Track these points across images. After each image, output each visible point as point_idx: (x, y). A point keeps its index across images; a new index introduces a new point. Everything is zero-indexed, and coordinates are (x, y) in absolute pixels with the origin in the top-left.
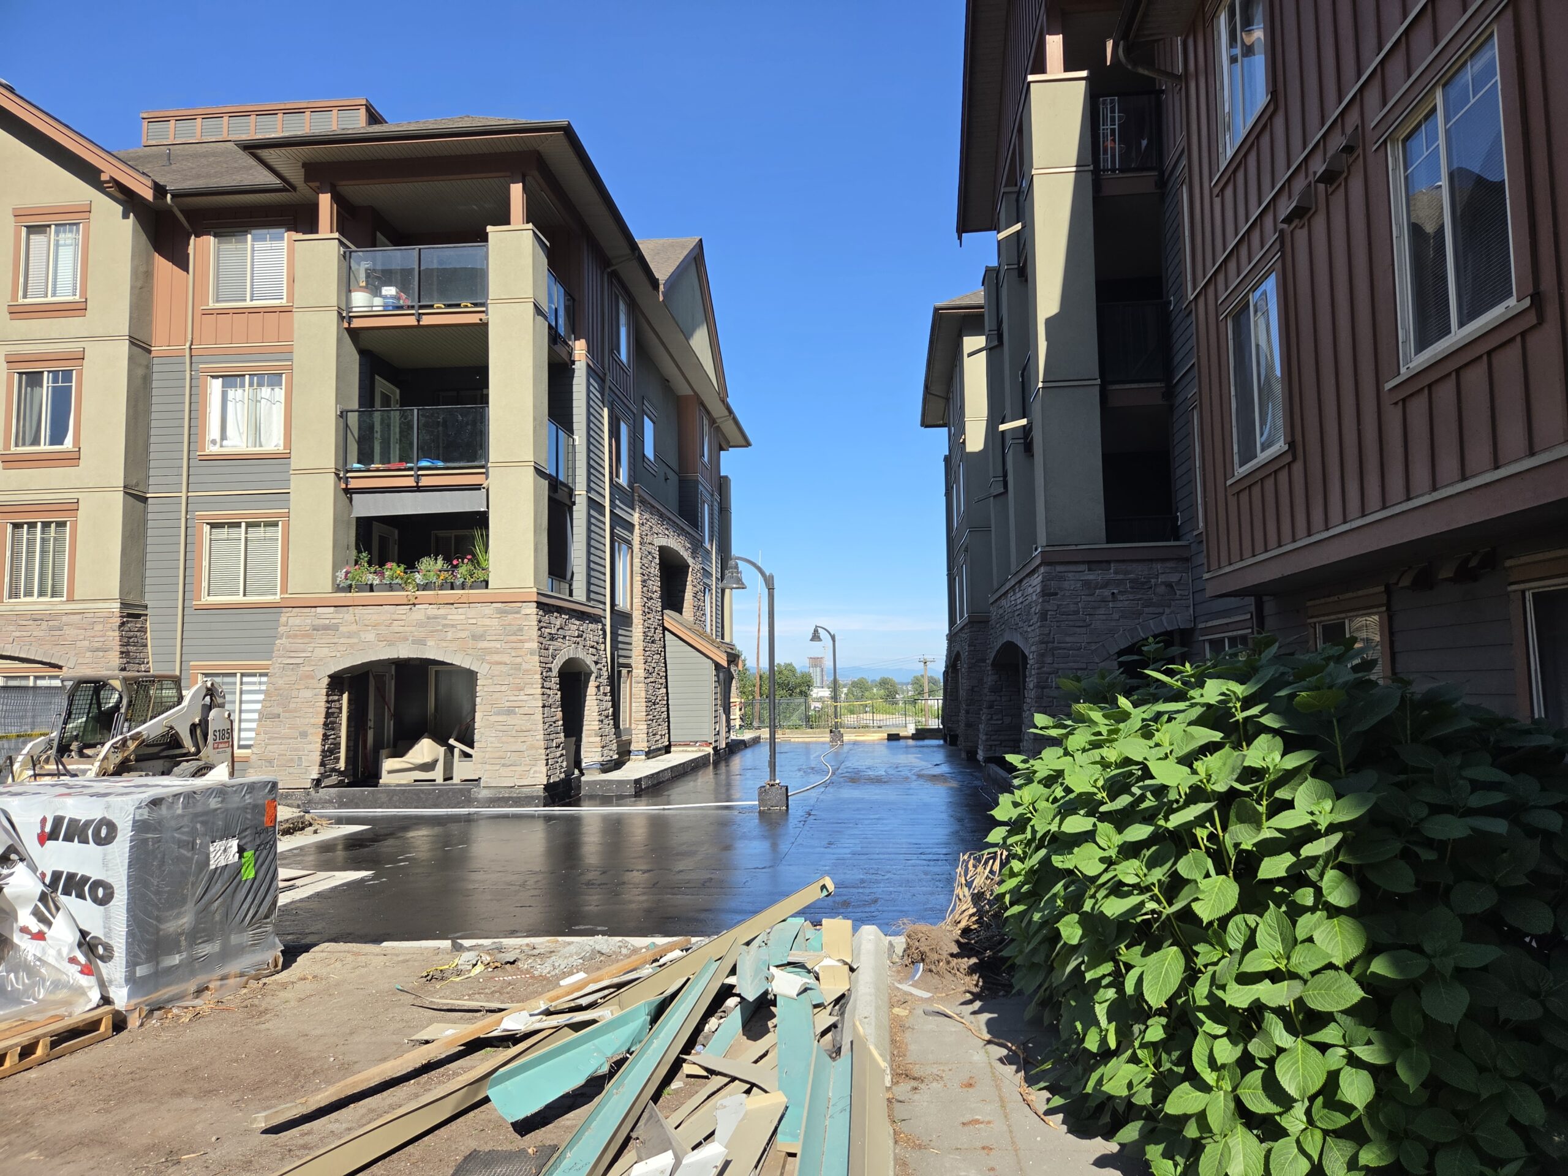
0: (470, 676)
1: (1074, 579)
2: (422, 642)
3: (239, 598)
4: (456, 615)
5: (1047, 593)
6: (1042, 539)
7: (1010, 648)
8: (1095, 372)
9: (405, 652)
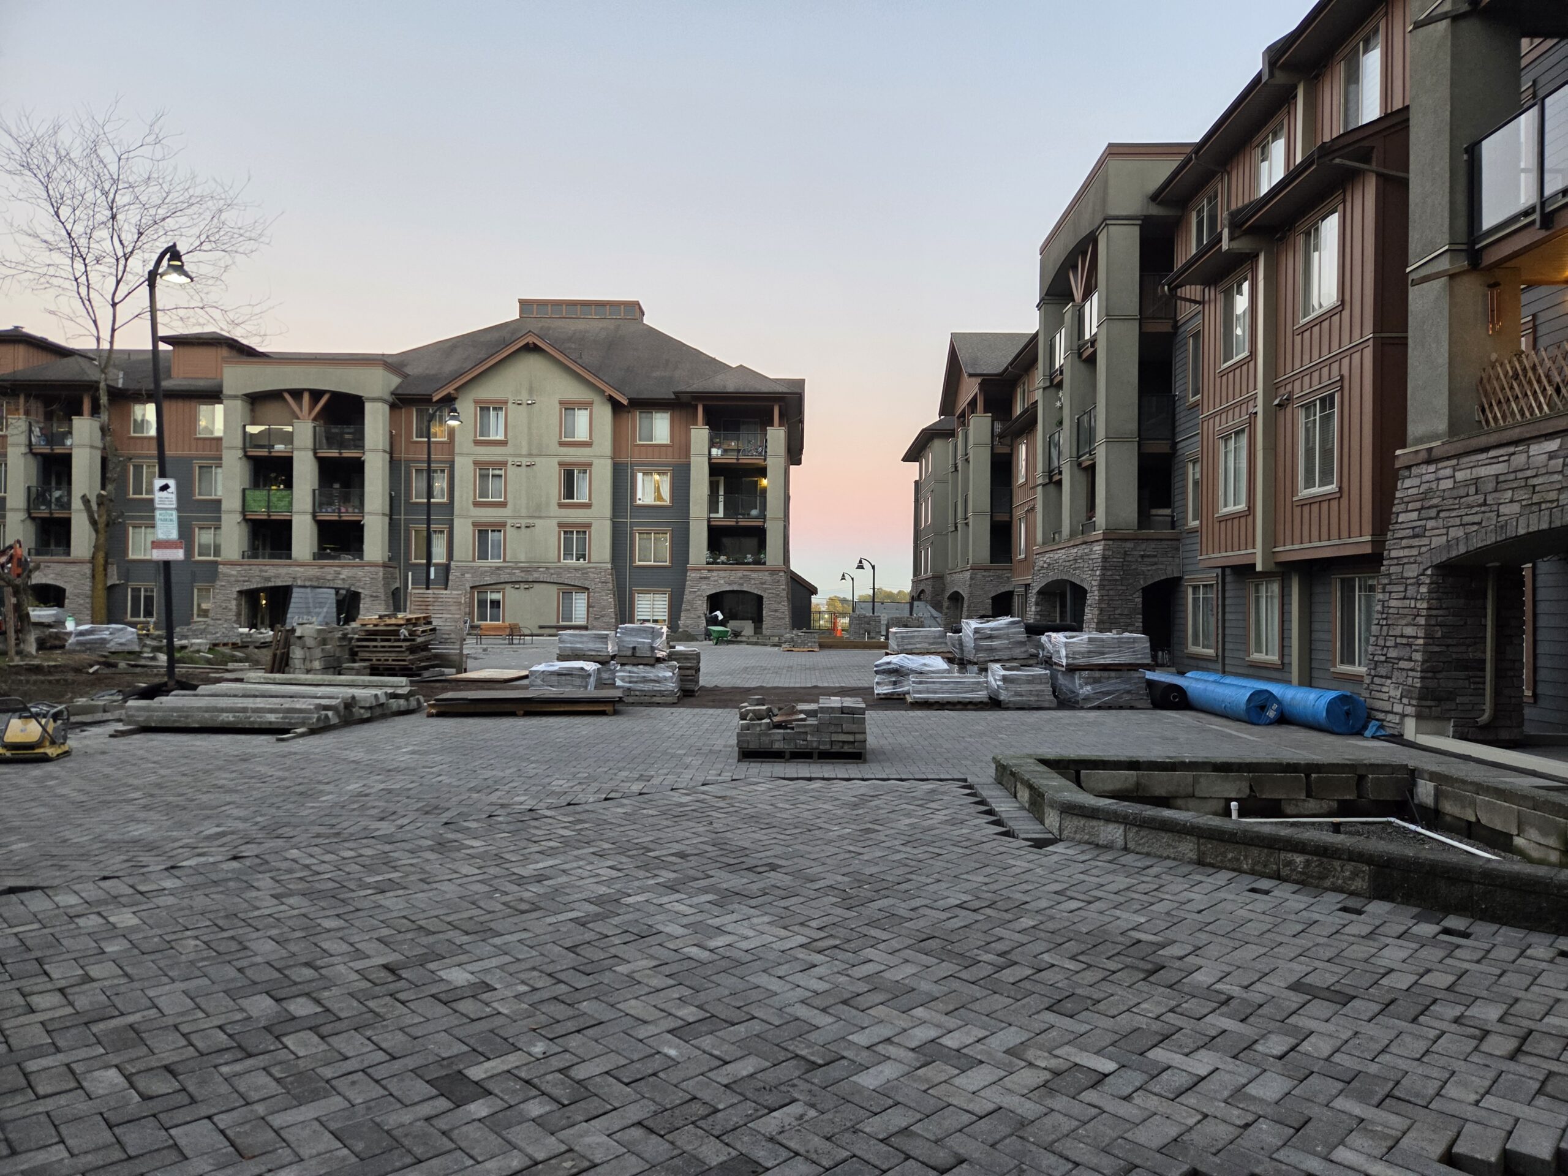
0: (760, 598)
1: (980, 574)
2: (742, 584)
3: (652, 563)
4: (754, 575)
5: (972, 579)
6: (971, 562)
7: (957, 593)
8: (989, 509)
9: (736, 588)
